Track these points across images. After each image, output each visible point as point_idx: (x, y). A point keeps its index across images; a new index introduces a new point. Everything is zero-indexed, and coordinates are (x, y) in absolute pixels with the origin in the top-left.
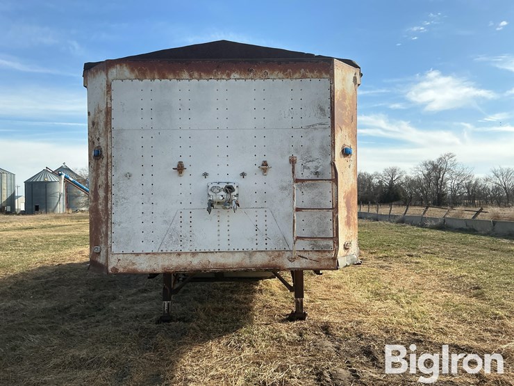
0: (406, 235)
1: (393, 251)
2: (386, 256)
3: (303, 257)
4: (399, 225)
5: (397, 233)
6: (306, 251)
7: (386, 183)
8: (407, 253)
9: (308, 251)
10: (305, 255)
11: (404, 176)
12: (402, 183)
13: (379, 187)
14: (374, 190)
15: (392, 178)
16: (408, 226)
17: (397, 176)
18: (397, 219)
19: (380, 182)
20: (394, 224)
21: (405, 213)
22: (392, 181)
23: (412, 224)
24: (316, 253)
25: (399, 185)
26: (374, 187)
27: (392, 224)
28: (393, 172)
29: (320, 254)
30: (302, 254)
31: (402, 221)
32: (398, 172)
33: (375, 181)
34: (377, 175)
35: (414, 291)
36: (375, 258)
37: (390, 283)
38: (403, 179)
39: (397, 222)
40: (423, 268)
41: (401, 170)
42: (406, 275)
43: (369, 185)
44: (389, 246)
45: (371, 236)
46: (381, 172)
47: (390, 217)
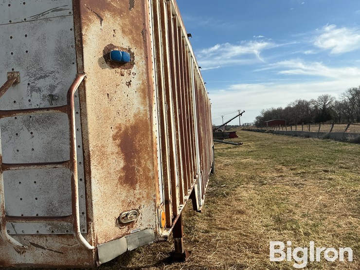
0: (328, 150)
1: (311, 167)
2: (303, 173)
3: (37, 246)
4: (325, 140)
5: (320, 149)
6: (41, 236)
7: (321, 107)
8: (324, 168)
9: (45, 236)
10: (41, 242)
11: (334, 101)
12: (333, 106)
13: (315, 110)
14: (311, 113)
15: (325, 103)
16: (332, 141)
17: (328, 101)
18: (324, 136)
19: (316, 107)
20: (321, 140)
21: (331, 130)
22: (324, 106)
23: (336, 140)
24: (59, 239)
25: (330, 108)
26: (311, 111)
27: (319, 140)
28: (326, 98)
29: (65, 240)
30: (36, 241)
31: (328, 137)
32: (329, 98)
33: (312, 106)
34: (313, 102)
35: (317, 216)
36: (294, 174)
37: (296, 205)
38: (333, 103)
39: (324, 138)
40: (334, 186)
41: (332, 97)
42: (315, 195)
43: (307, 110)
44: (309, 161)
45: (297, 152)
46: (316, 99)
47: (318, 135)
